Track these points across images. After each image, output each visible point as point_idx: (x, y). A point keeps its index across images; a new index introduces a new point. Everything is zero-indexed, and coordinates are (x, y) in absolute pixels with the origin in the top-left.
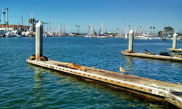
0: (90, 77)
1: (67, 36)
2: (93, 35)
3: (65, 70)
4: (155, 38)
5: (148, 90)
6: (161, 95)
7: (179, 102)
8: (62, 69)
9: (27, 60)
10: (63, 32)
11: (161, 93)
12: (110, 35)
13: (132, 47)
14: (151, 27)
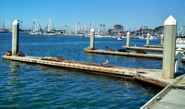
0: (75, 67)
1: (7, 32)
2: (38, 32)
3: (50, 63)
4: (106, 36)
5: (122, 72)
6: (130, 75)
7: (143, 77)
8: (46, 62)
9: (2, 56)
10: (2, 28)
11: (131, 73)
12: (58, 32)
13: (94, 45)
14: (101, 25)
